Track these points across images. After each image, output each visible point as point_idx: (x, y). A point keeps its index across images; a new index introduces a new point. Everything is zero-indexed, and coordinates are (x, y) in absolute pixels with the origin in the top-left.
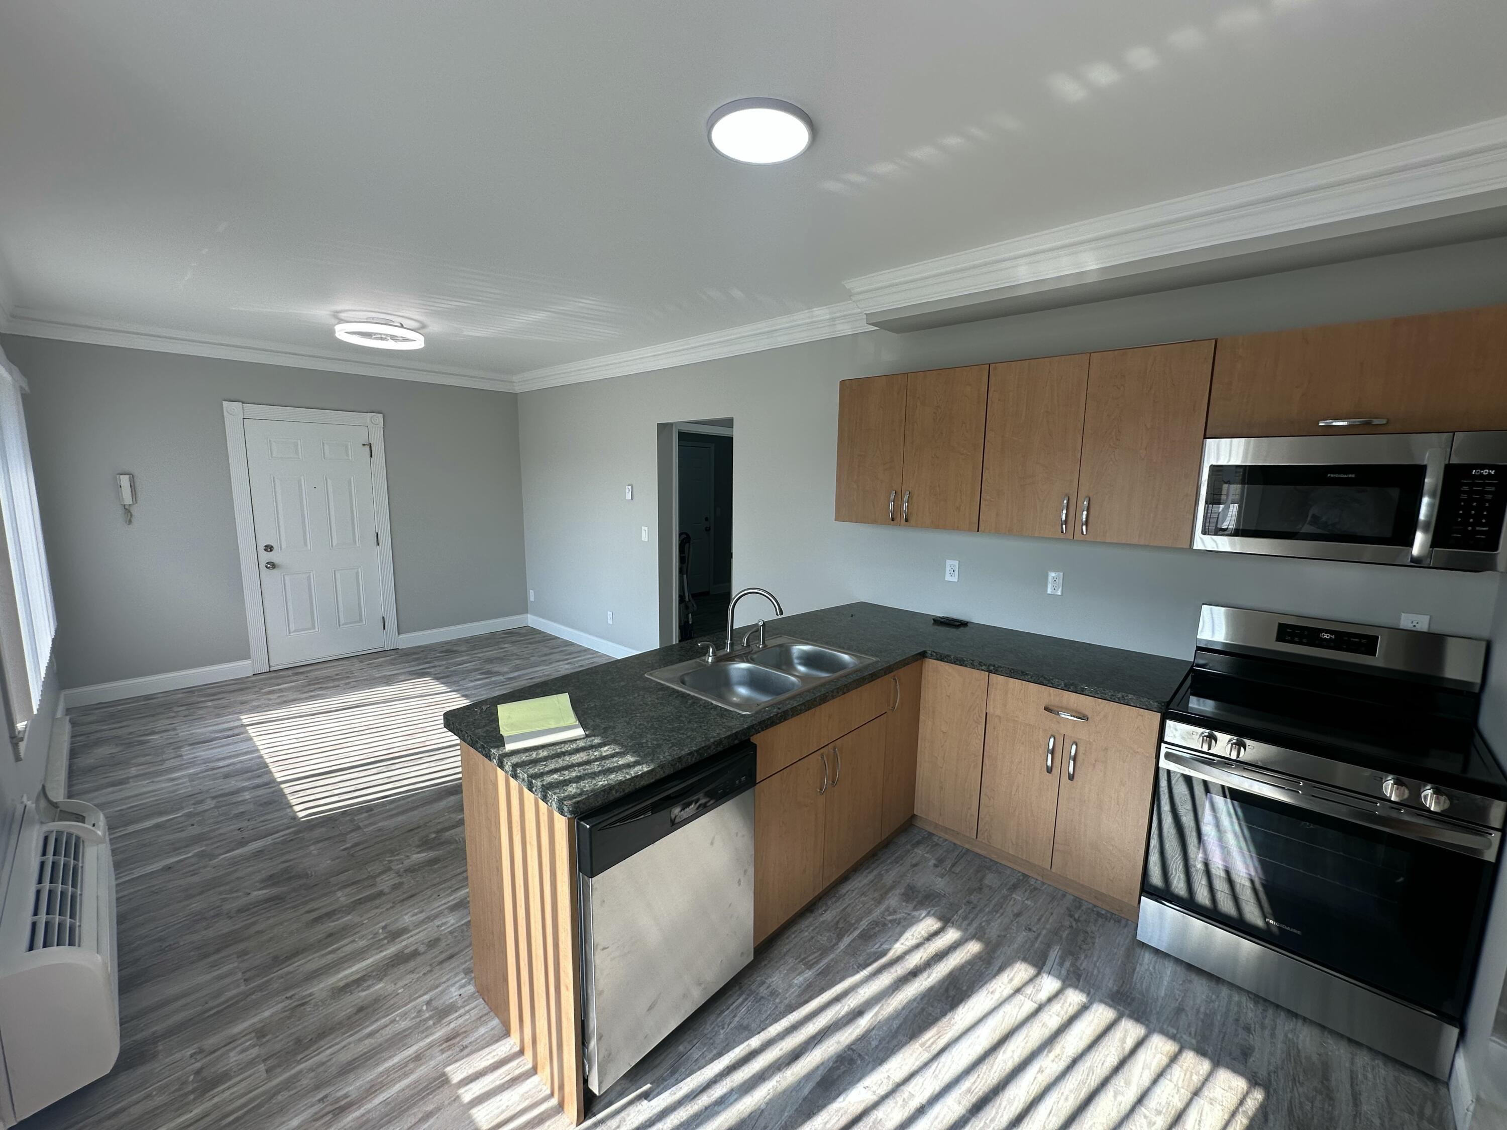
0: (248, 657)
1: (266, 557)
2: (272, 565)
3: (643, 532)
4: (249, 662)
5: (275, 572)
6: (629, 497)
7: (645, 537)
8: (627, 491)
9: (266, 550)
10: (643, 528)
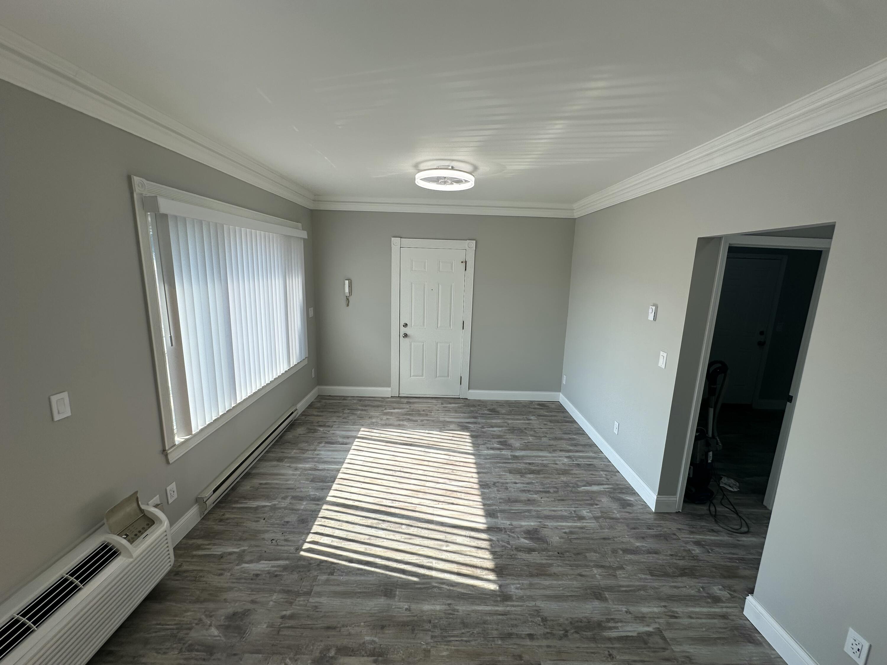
0: (389, 386)
1: (404, 330)
2: (406, 335)
3: (661, 358)
4: (389, 389)
5: (406, 339)
6: (651, 317)
7: (661, 363)
8: (650, 311)
9: (404, 326)
10: (662, 353)
